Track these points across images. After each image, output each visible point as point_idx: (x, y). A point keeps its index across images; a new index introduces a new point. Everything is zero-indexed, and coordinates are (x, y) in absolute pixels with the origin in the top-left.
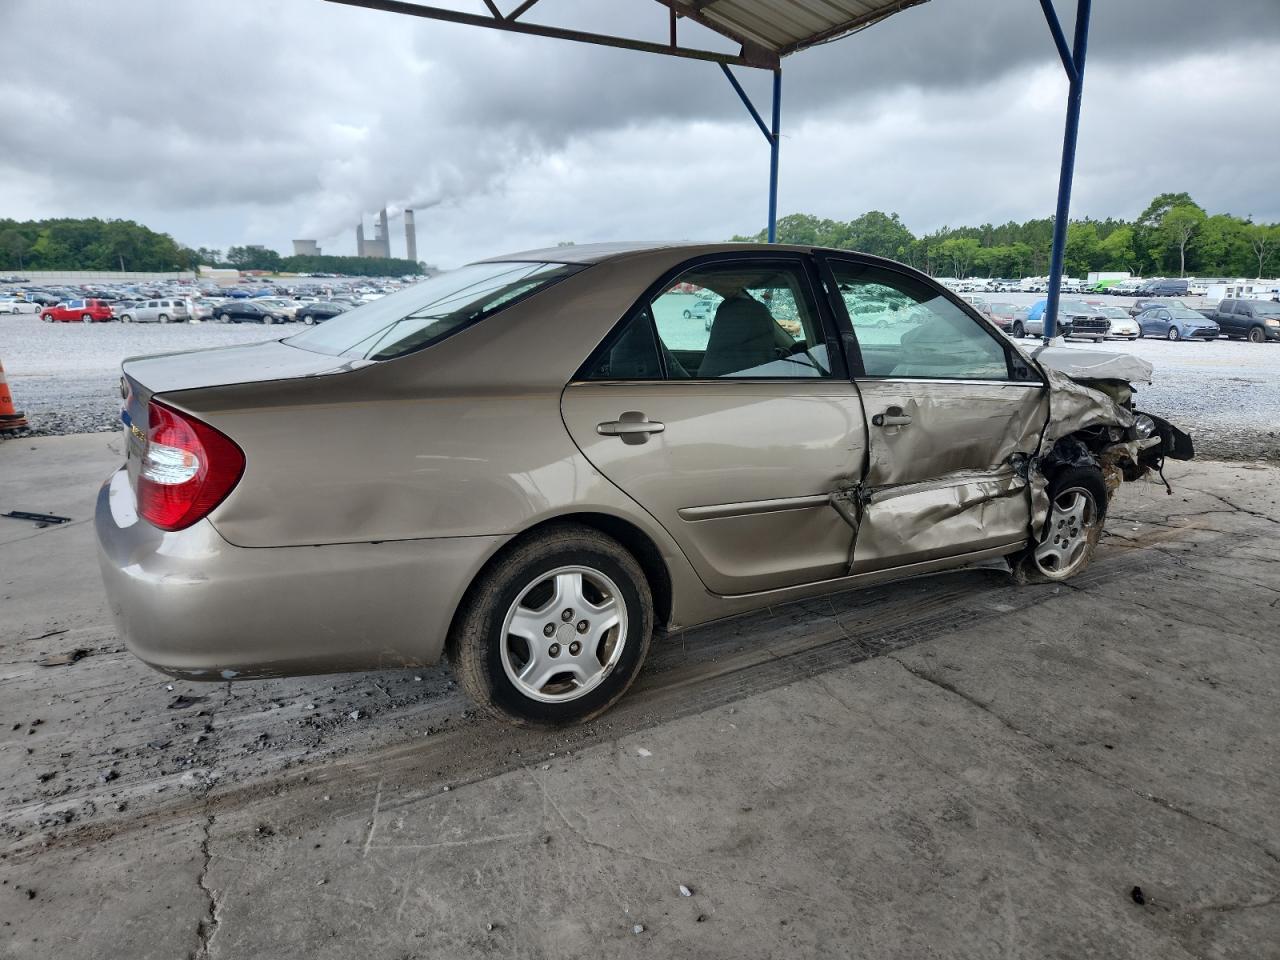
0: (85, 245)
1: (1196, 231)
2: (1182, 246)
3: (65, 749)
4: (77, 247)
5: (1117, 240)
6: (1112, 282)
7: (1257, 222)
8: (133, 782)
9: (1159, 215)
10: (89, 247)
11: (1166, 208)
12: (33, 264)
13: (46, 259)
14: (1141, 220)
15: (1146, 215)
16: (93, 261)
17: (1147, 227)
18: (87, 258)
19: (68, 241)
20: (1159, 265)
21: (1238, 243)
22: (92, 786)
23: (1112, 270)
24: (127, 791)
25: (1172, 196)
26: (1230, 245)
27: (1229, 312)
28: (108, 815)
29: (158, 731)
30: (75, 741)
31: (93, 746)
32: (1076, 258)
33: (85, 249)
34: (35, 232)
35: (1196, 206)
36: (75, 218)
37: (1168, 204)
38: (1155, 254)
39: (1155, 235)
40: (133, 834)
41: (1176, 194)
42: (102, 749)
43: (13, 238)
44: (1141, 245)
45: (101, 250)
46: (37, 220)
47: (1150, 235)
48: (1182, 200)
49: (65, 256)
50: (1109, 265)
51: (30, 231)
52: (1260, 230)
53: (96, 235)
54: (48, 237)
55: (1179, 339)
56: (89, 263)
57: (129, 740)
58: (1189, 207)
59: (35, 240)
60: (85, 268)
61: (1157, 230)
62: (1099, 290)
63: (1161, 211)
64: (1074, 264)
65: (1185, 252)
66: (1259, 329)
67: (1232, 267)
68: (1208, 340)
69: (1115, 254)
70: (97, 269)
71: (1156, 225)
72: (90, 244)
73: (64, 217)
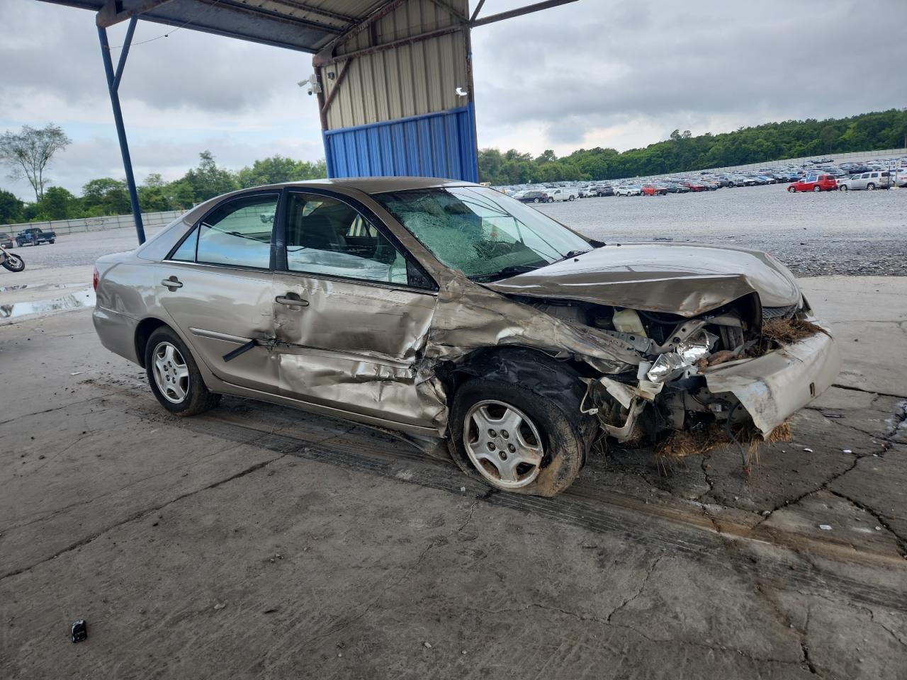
0: (880, 131)
4: (873, 133)
10: (883, 132)
12: (839, 149)
13: (848, 144)
16: (883, 142)
18: (879, 141)
19: (868, 130)
33: (879, 134)
34: (845, 126)
36: (878, 111)
43: (829, 132)
45: (891, 134)
46: (850, 117)
49: (863, 141)
51: (841, 125)
53: (890, 123)
54: (854, 128)
56: (880, 144)
59: (845, 131)
60: (876, 148)
70: (885, 148)
72: (884, 129)
73: (870, 112)
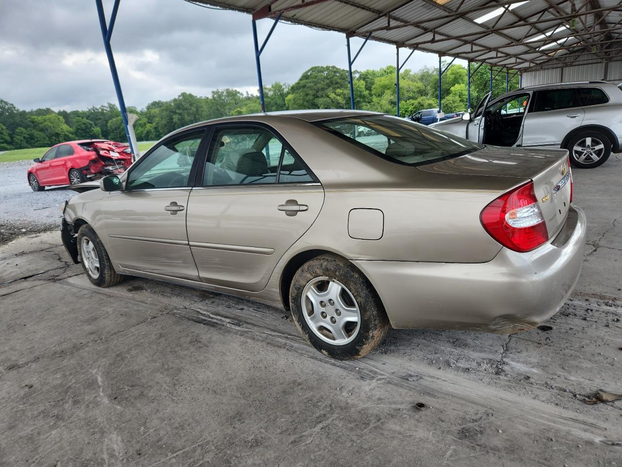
3: (607, 329)
8: (581, 306)
22: (597, 311)
24: (584, 304)
28: (592, 300)
29: (564, 321)
30: (603, 332)
31: (594, 326)
40: (585, 292)
42: (590, 323)
57: (578, 321)
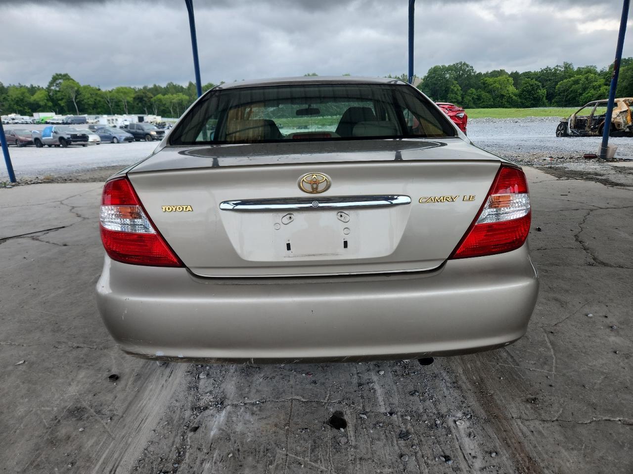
1: (78, 93)
2: (74, 100)
5: (40, 96)
6: (49, 118)
7: (103, 89)
9: (57, 84)
11: (60, 81)
14: (49, 86)
15: (51, 84)
17: (52, 89)
20: (66, 109)
21: (98, 99)
23: (43, 111)
25: (61, 75)
26: (95, 99)
27: (134, 129)
32: (21, 105)
35: (74, 80)
37: (60, 79)
38: (62, 103)
39: (59, 94)
41: (63, 74)
44: (53, 99)
47: (56, 94)
48: (66, 77)
50: (40, 109)
52: (106, 93)
55: (118, 142)
58: (71, 81)
61: (59, 91)
62: (42, 122)
63: (58, 82)
64: (21, 109)
65: (76, 103)
66: (149, 136)
67: (99, 110)
68: (130, 142)
69: (42, 103)
71: (58, 89)
